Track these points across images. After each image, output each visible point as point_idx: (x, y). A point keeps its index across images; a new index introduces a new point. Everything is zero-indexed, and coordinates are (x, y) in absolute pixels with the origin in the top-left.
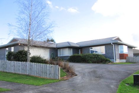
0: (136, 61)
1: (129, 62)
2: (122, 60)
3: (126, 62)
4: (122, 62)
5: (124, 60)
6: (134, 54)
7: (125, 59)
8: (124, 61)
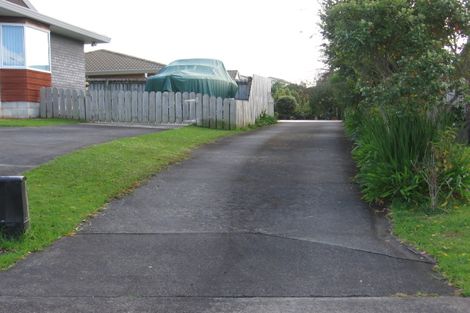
0: (90, 114)
1: (53, 117)
2: (14, 104)
3: (39, 117)
4: (12, 119)
5: (28, 104)
6: (89, 76)
7: (35, 98)
8: (27, 109)
